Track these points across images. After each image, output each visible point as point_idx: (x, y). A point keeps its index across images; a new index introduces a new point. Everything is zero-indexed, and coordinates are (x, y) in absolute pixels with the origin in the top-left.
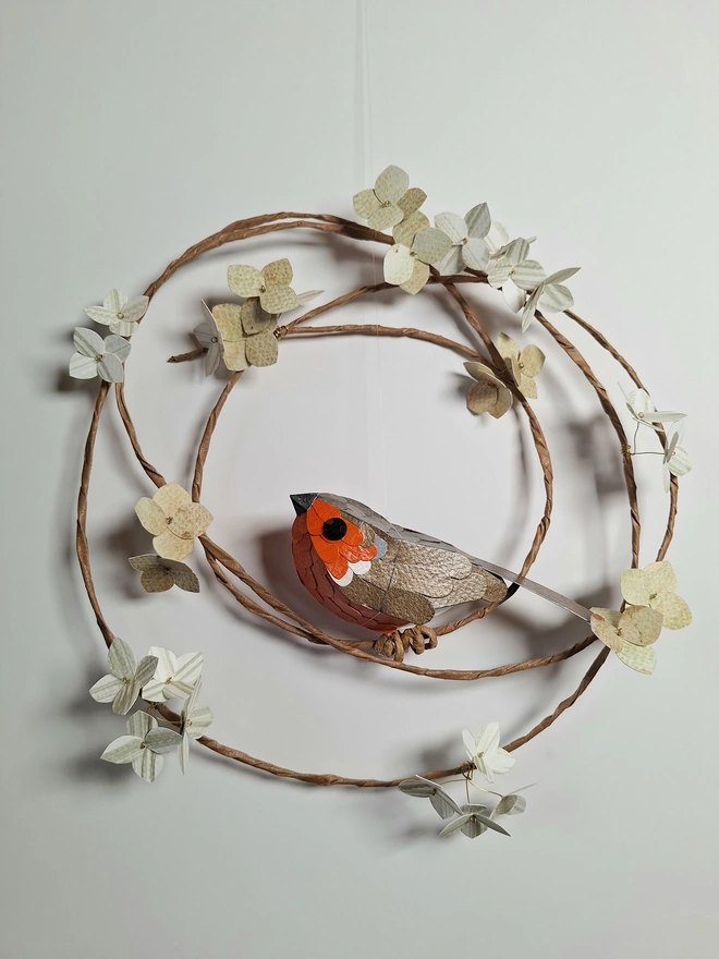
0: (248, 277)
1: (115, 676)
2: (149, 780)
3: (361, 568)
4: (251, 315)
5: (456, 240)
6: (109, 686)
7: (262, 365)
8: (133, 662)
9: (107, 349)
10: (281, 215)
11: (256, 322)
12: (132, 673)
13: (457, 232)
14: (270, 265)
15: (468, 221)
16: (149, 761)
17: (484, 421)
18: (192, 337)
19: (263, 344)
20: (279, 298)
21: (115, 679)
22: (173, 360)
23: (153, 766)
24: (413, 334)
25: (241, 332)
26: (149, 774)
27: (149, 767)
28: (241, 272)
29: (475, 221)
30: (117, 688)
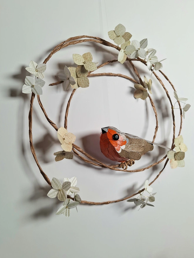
0: (79, 58)
1: (55, 189)
2: (68, 216)
3: (123, 147)
4: (80, 71)
5: (137, 49)
6: (53, 192)
7: (84, 87)
8: (60, 184)
9: (35, 83)
10: (83, 36)
11: (82, 73)
12: (60, 187)
13: (137, 47)
14: (84, 54)
15: (140, 43)
16: (68, 211)
17: (137, 101)
18: (56, 77)
19: (84, 80)
20: (90, 66)
21: (54, 190)
22: (51, 85)
23: (69, 212)
24: (120, 76)
25: (76, 76)
26: (68, 215)
27: (68, 213)
28: (76, 56)
29: (143, 43)
30: (56, 193)
